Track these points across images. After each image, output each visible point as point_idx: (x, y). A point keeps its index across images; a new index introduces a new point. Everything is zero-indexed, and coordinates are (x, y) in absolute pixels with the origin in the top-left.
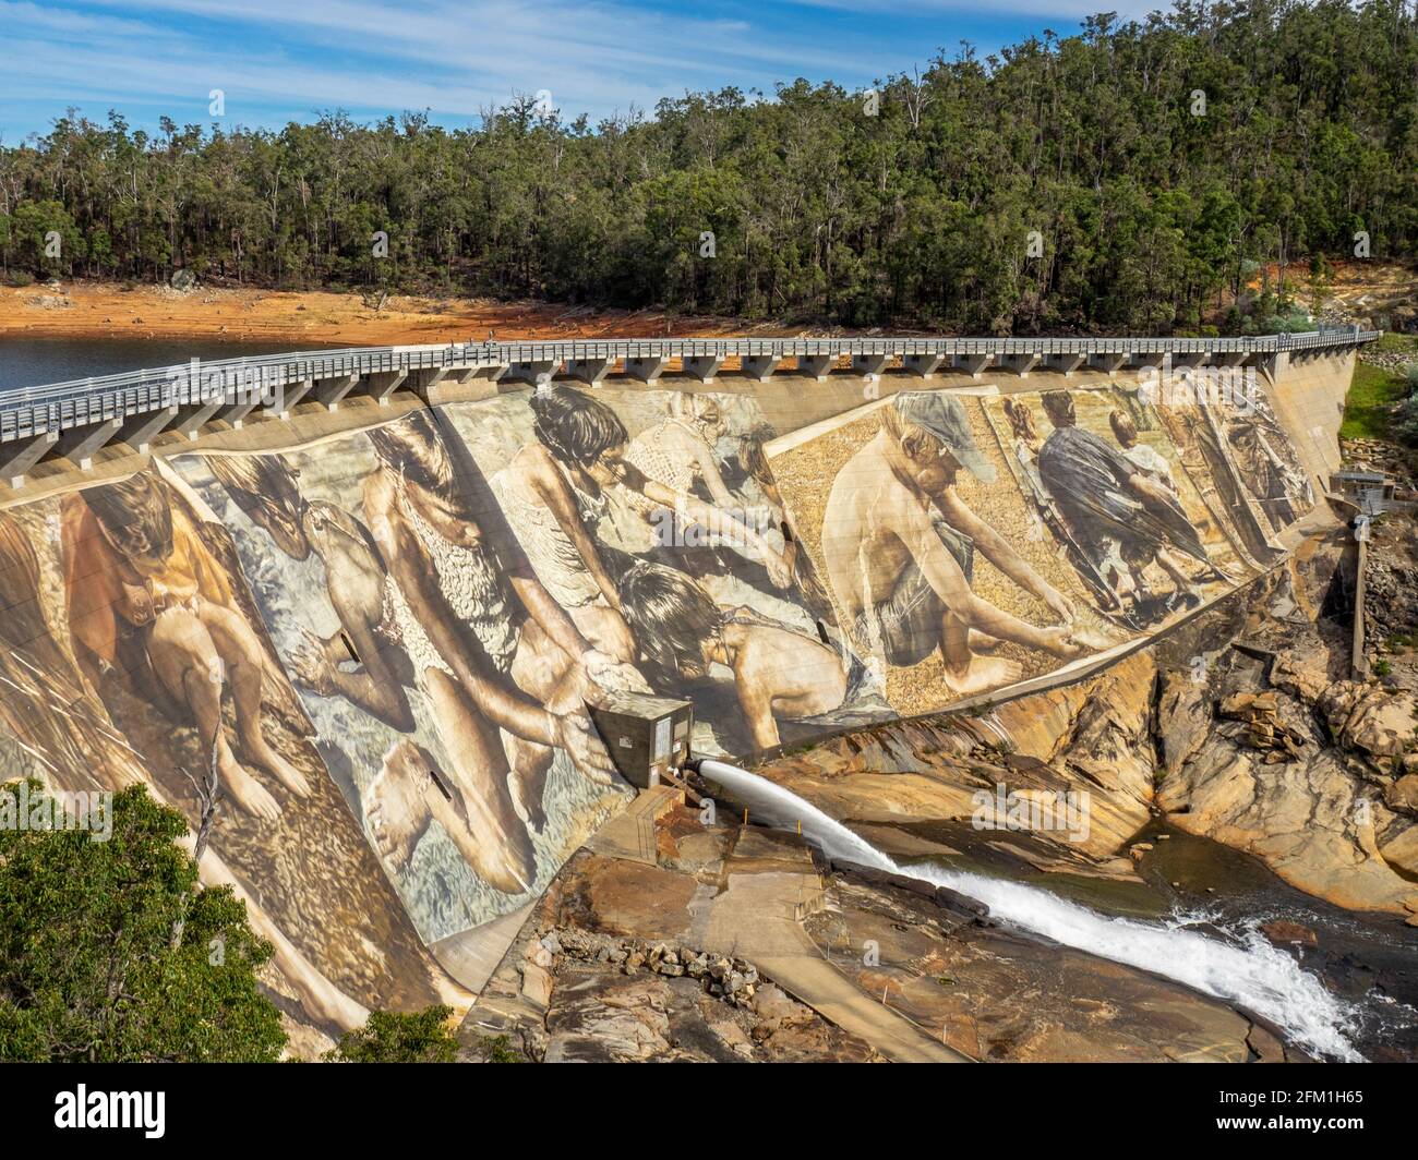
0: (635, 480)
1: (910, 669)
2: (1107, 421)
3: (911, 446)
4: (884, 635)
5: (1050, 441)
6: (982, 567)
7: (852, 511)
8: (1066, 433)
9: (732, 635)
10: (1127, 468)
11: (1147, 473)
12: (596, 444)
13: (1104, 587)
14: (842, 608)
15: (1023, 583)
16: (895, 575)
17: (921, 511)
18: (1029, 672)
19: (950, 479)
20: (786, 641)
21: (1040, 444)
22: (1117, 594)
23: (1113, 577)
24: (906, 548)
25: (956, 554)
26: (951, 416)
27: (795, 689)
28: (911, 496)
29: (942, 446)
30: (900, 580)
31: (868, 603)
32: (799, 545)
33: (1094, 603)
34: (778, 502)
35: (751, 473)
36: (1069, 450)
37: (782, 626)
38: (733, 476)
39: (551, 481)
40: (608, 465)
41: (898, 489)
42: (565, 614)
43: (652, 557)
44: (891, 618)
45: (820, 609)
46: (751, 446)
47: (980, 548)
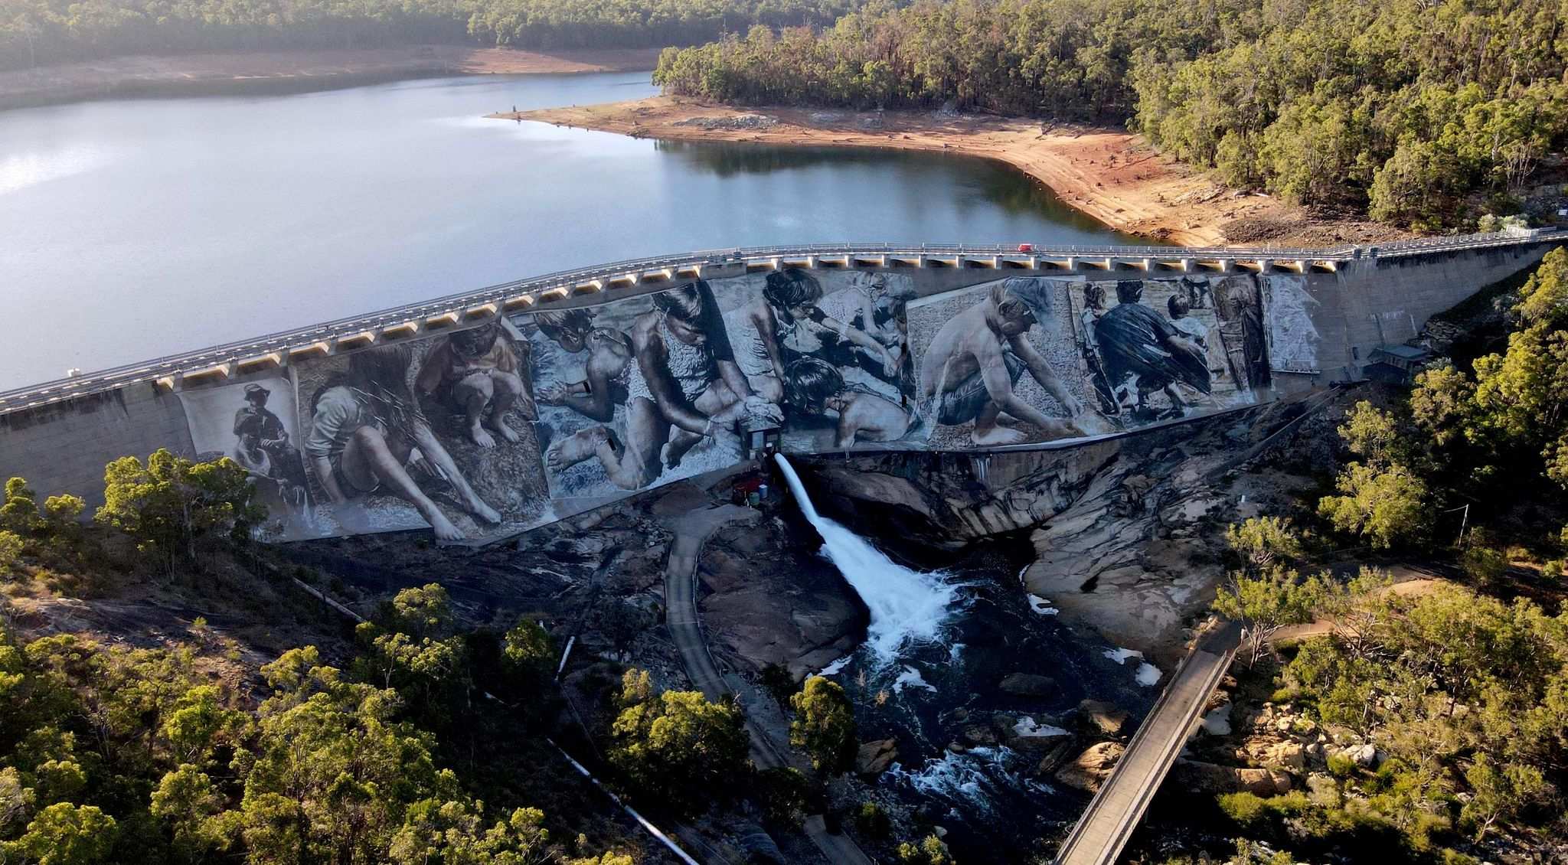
0: (819, 316)
1: (951, 428)
2: (1166, 302)
3: (1005, 309)
4: (942, 408)
5: (1113, 311)
6: (1026, 379)
7: (951, 340)
8: (1128, 307)
9: (846, 397)
10: (1169, 331)
11: (1184, 335)
12: (800, 298)
13: (1113, 401)
14: (922, 391)
15: (1051, 391)
16: (964, 377)
17: (997, 344)
18: (1029, 439)
19: (1026, 328)
20: (879, 403)
21: (1103, 313)
22: (1120, 405)
23: (1123, 396)
24: (978, 364)
25: (1011, 370)
26: (1042, 293)
27: (875, 426)
28: (993, 336)
29: (1028, 309)
30: (966, 380)
31: (939, 390)
32: (909, 356)
33: (1100, 409)
34: (905, 333)
35: (893, 316)
36: (1125, 318)
37: (880, 395)
38: (880, 318)
39: (763, 314)
40: (803, 309)
41: (986, 331)
42: (745, 378)
43: (813, 355)
44: (950, 400)
45: (908, 390)
46: (898, 302)
47: (1029, 369)
